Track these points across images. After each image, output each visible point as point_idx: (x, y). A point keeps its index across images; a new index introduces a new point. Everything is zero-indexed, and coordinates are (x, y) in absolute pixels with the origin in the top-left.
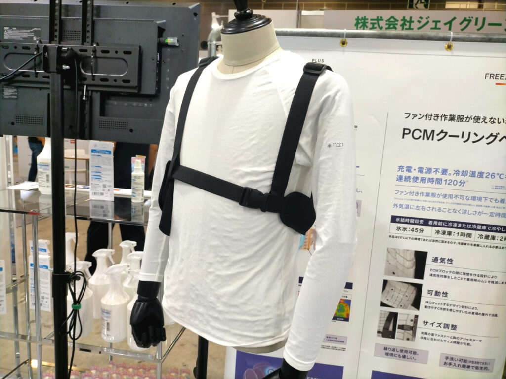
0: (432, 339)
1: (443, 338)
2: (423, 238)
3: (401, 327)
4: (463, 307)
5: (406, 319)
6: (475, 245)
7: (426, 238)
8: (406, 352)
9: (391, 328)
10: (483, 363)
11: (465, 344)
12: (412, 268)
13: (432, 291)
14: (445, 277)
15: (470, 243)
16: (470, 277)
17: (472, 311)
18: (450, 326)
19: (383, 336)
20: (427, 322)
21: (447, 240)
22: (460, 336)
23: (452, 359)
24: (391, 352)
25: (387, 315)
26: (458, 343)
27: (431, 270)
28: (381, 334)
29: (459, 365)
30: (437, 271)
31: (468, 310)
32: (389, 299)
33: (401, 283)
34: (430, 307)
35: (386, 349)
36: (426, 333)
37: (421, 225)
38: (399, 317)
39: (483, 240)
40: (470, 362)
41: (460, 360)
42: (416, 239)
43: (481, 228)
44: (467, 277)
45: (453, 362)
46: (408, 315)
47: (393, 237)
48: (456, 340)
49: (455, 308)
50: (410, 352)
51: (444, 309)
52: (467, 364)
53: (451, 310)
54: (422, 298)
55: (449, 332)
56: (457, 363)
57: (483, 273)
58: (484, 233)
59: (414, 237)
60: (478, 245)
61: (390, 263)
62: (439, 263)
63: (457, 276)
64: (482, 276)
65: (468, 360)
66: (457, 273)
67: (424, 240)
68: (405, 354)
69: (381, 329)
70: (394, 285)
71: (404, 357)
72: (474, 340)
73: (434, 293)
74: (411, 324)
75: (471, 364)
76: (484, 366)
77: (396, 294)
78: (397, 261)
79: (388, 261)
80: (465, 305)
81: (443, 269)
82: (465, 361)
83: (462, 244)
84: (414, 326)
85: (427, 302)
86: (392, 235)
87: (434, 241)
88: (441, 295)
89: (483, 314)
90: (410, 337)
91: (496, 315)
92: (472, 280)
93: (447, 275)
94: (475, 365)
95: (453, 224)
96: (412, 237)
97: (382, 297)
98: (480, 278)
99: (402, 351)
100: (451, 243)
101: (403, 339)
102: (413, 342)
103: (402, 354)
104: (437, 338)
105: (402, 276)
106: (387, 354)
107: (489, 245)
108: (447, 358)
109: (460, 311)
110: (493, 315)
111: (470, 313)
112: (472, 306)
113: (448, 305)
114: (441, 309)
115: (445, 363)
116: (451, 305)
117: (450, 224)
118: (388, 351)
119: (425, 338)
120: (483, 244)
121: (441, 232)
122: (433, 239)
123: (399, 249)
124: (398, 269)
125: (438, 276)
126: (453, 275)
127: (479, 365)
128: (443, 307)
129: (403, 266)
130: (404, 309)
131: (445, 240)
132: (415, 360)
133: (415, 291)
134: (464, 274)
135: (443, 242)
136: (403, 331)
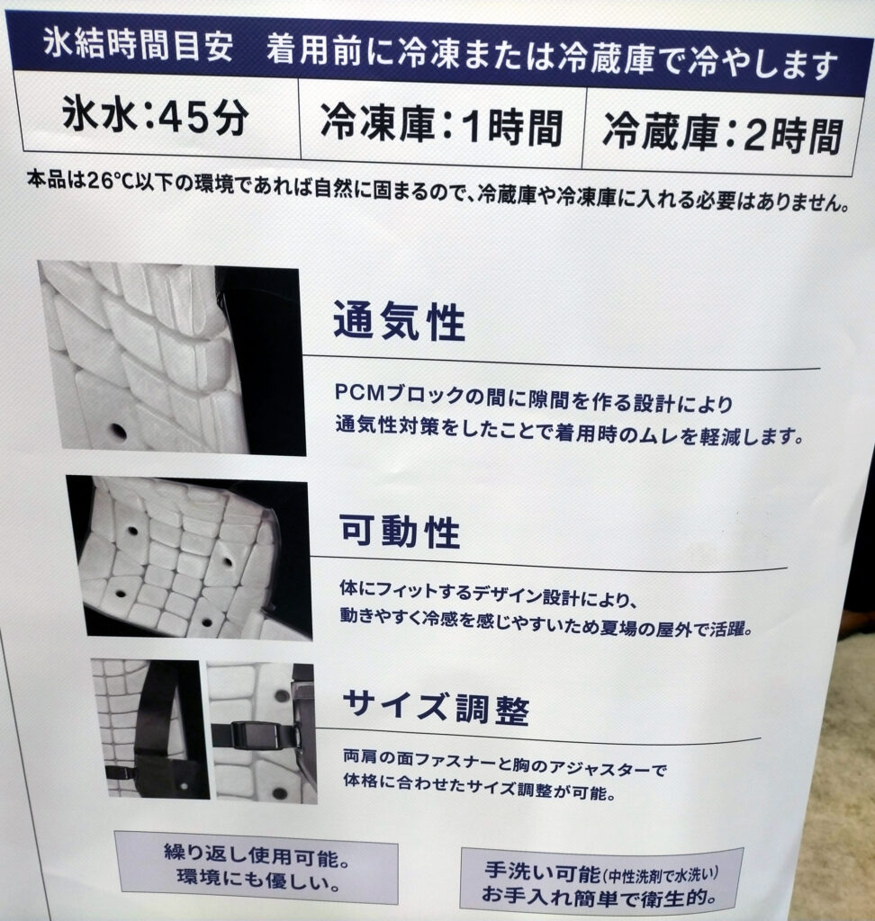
0: (405, 782)
1: (464, 774)
2: (254, 171)
3: (233, 735)
4: (550, 597)
5: (248, 690)
6: (588, 195)
7: (271, 173)
8: (282, 855)
9: (176, 746)
10: (682, 874)
11: (580, 792)
12: (221, 386)
13: (368, 519)
14: (430, 426)
15: (556, 181)
16: (573, 417)
17: (600, 615)
18: (493, 706)
19: (145, 791)
20: (366, 698)
21: (411, 177)
22: (547, 754)
23: (521, 869)
24: (204, 865)
25: (139, 680)
26: (544, 790)
27: (340, 390)
28: (130, 784)
29: (558, 894)
30: (376, 393)
31: (581, 614)
32: (129, 586)
33: (178, 491)
34: (368, 613)
35: (174, 852)
36: (370, 756)
37: (220, 69)
38: (209, 685)
39: (641, 155)
40: (615, 876)
41: (564, 872)
42: (205, 182)
43: (622, 63)
44: (556, 417)
45: (528, 886)
46: (255, 665)
47: (57, 180)
48: (533, 778)
49: (508, 608)
50: (304, 856)
51: (450, 618)
52: (597, 889)
53: (486, 620)
54: (316, 566)
55: (492, 740)
56: (549, 886)
57: (652, 385)
58: (643, 102)
59: (194, 168)
60: (608, 197)
61: (78, 368)
62: (377, 342)
63: (497, 415)
64: (643, 403)
65: (603, 866)
66: (496, 396)
67: (262, 185)
68: (278, 868)
69: (127, 758)
70: (138, 504)
71: (278, 881)
72: (626, 769)
73: (377, 528)
74: (284, 715)
75: (620, 887)
76: (684, 888)
77: (162, 557)
78: (123, 349)
79: (65, 353)
80: (560, 583)
81: (411, 375)
82: (588, 874)
83: (507, 194)
84: (297, 724)
85: (349, 587)
86: (45, 165)
87: (323, 188)
88: (423, 537)
89: (666, 630)
90: (291, 782)
91: (738, 629)
92: (586, 432)
93: (441, 412)
94: (641, 888)
95: (431, 51)
96: (176, 168)
97: (83, 581)
98: (631, 419)
99: (259, 855)
100: (439, 191)
101: (255, 797)
102: (306, 807)
103: (262, 871)
104: (429, 772)
105: (176, 446)
106: (188, 876)
107: (677, 186)
108: (495, 868)
109: (537, 623)
110: (720, 630)
111: (589, 627)
112: (600, 585)
113: (464, 593)
114: (432, 617)
115: (489, 894)
116: (481, 592)
117: (414, 50)
118: (187, 863)
119: (370, 781)
120: (637, 183)
121: (361, 120)
122: (315, 171)
123: (115, 265)
124: (139, 401)
125: (387, 422)
126: (477, 414)
127: (663, 887)
128: (440, 605)
129: (164, 375)
130: (229, 636)
131: (394, 175)
132: (335, 889)
133: (267, 532)
134: (538, 398)
135: (382, 190)
136: (244, 756)
